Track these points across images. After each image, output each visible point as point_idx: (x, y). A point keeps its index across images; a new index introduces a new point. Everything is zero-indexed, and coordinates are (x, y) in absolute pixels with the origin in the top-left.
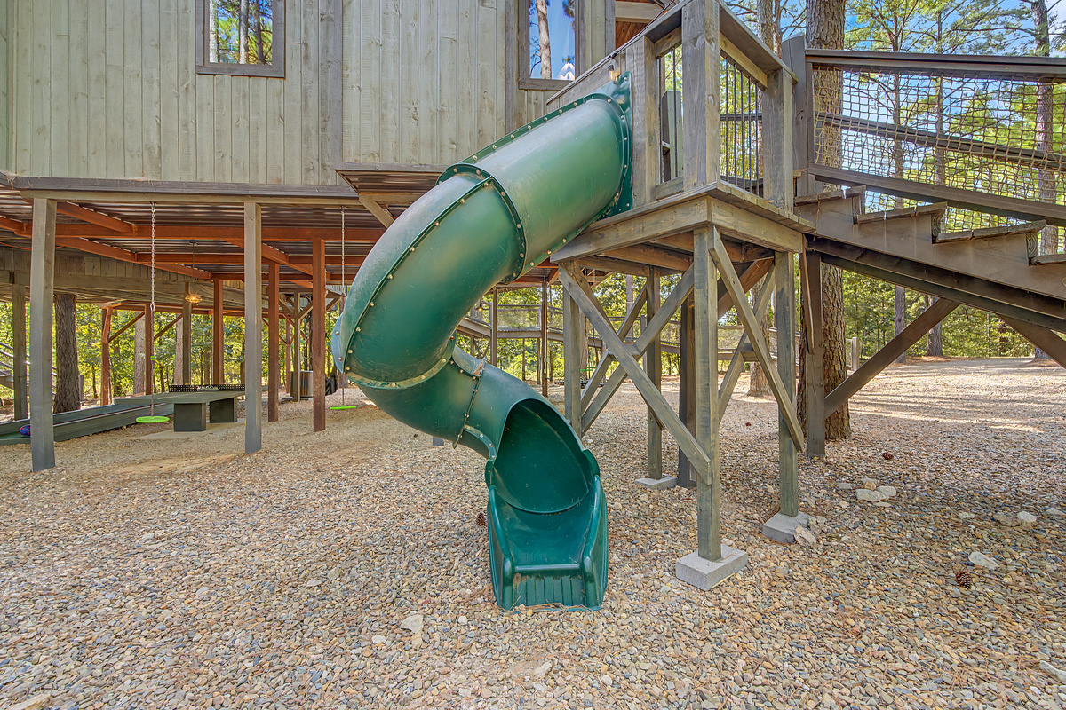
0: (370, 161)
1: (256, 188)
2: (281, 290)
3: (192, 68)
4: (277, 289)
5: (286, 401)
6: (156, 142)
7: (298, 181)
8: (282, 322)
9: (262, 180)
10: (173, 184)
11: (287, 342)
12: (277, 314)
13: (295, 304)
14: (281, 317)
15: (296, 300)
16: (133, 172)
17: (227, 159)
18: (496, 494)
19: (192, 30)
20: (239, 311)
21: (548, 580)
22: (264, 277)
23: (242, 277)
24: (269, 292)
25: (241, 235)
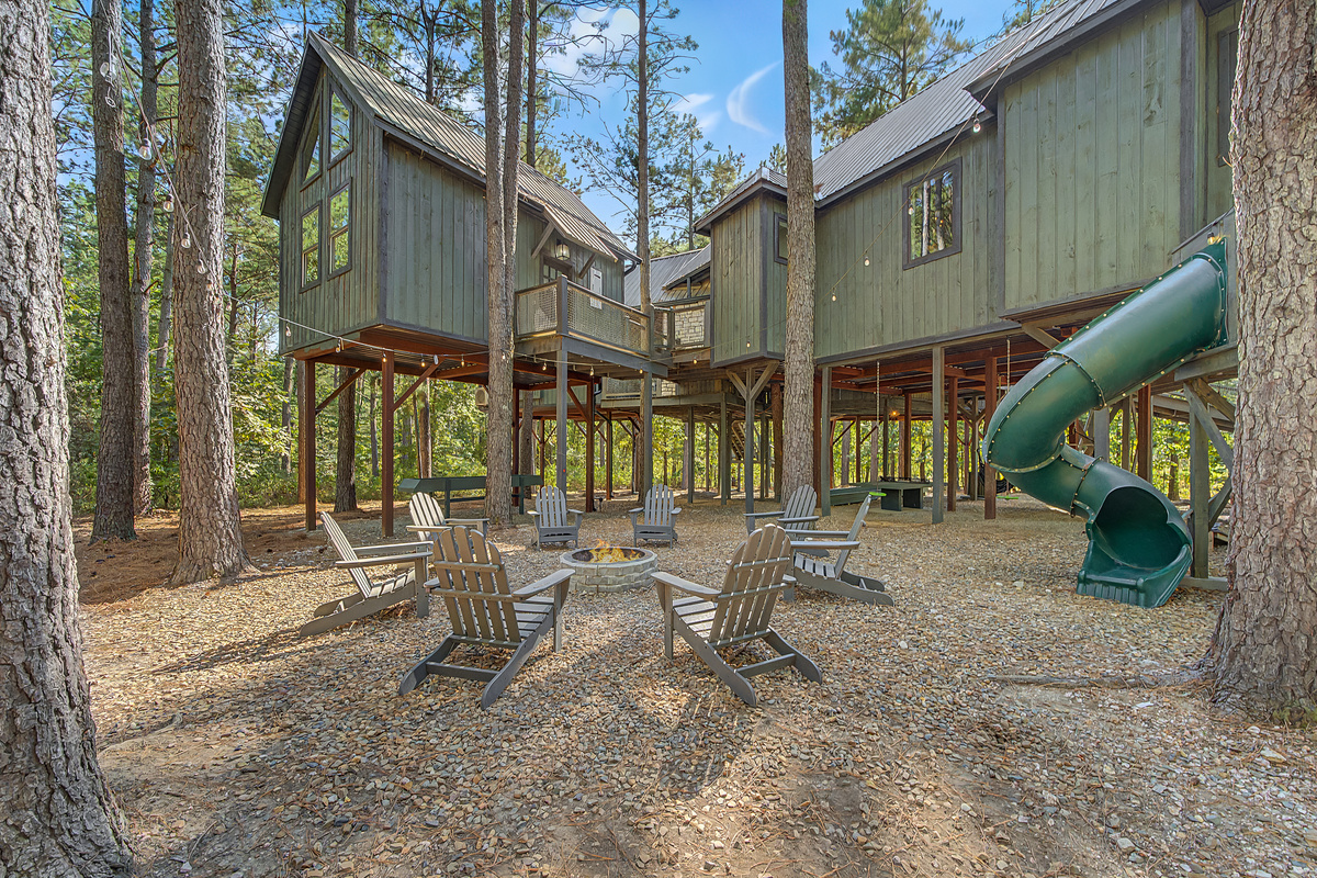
0: (1030, 303)
1: (941, 337)
2: (959, 395)
3: (900, 267)
4: (956, 395)
5: (964, 499)
6: (880, 322)
7: (970, 326)
8: (960, 424)
9: (945, 331)
10: (890, 346)
11: (966, 443)
12: (955, 417)
13: (973, 407)
14: (959, 419)
15: (974, 402)
16: (869, 343)
17: (922, 322)
18: (1094, 545)
19: (900, 243)
20: (927, 417)
21: (1113, 588)
22: (946, 388)
23: (930, 389)
24: (949, 399)
25: (930, 365)
